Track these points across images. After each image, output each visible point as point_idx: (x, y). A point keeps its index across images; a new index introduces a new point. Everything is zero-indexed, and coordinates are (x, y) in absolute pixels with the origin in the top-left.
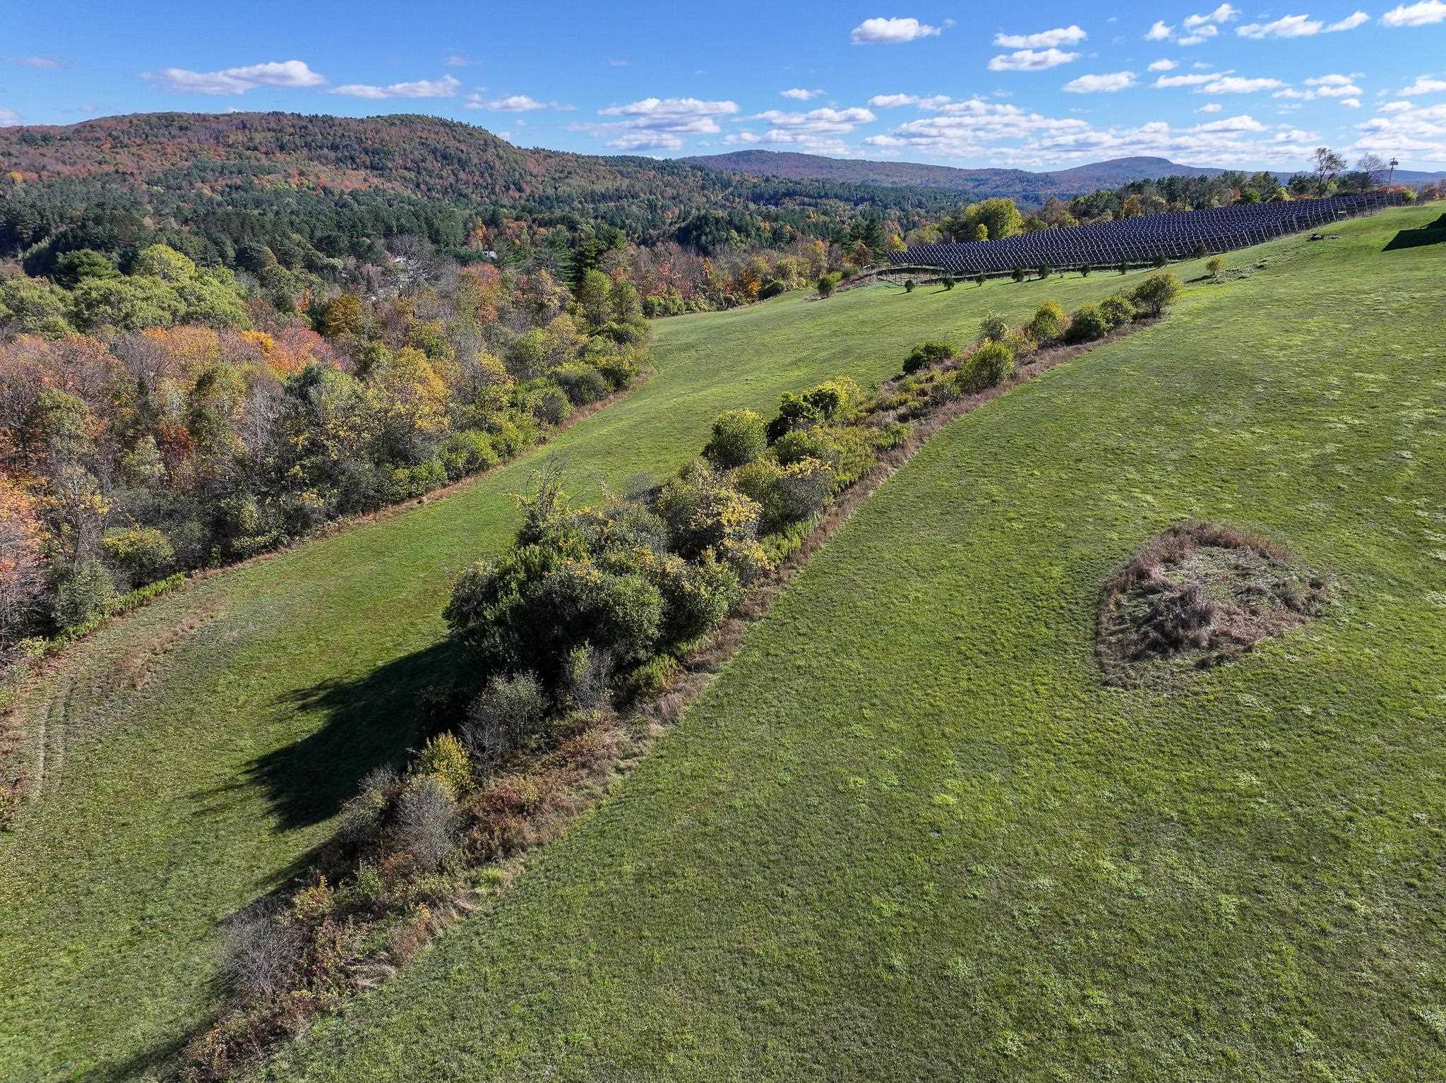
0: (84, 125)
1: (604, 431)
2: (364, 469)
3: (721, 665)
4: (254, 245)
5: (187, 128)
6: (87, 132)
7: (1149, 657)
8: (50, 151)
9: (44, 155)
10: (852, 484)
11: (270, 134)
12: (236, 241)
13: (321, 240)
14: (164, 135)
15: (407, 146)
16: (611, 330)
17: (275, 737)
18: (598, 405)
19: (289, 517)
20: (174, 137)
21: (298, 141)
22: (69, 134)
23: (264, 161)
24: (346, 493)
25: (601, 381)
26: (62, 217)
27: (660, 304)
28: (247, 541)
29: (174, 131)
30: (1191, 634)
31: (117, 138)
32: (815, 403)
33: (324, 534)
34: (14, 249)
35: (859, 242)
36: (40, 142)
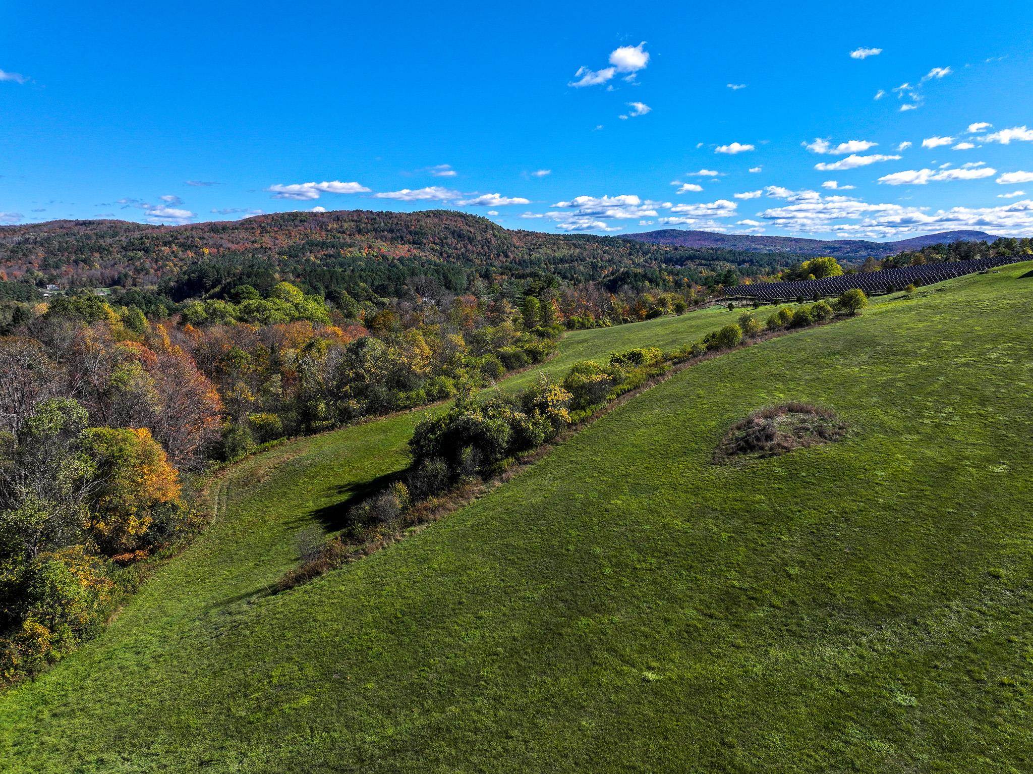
0: (246, 220)
1: (520, 381)
2: (382, 391)
3: (536, 462)
4: (338, 289)
5: (304, 221)
6: (246, 225)
7: (737, 454)
8: (225, 236)
9: (222, 238)
10: (629, 391)
11: (352, 224)
12: (327, 287)
13: (377, 287)
14: (291, 225)
15: (436, 230)
16: (537, 331)
17: (324, 502)
18: (521, 370)
19: (341, 412)
20: (296, 226)
21: (369, 227)
22: (238, 226)
23: (348, 240)
24: (371, 403)
25: (525, 357)
26: (229, 274)
27: (579, 322)
28: (318, 423)
29: (297, 223)
30: (760, 444)
31: (264, 227)
32: (629, 359)
33: (358, 423)
34: (201, 293)
35: (720, 285)
36: (221, 231)
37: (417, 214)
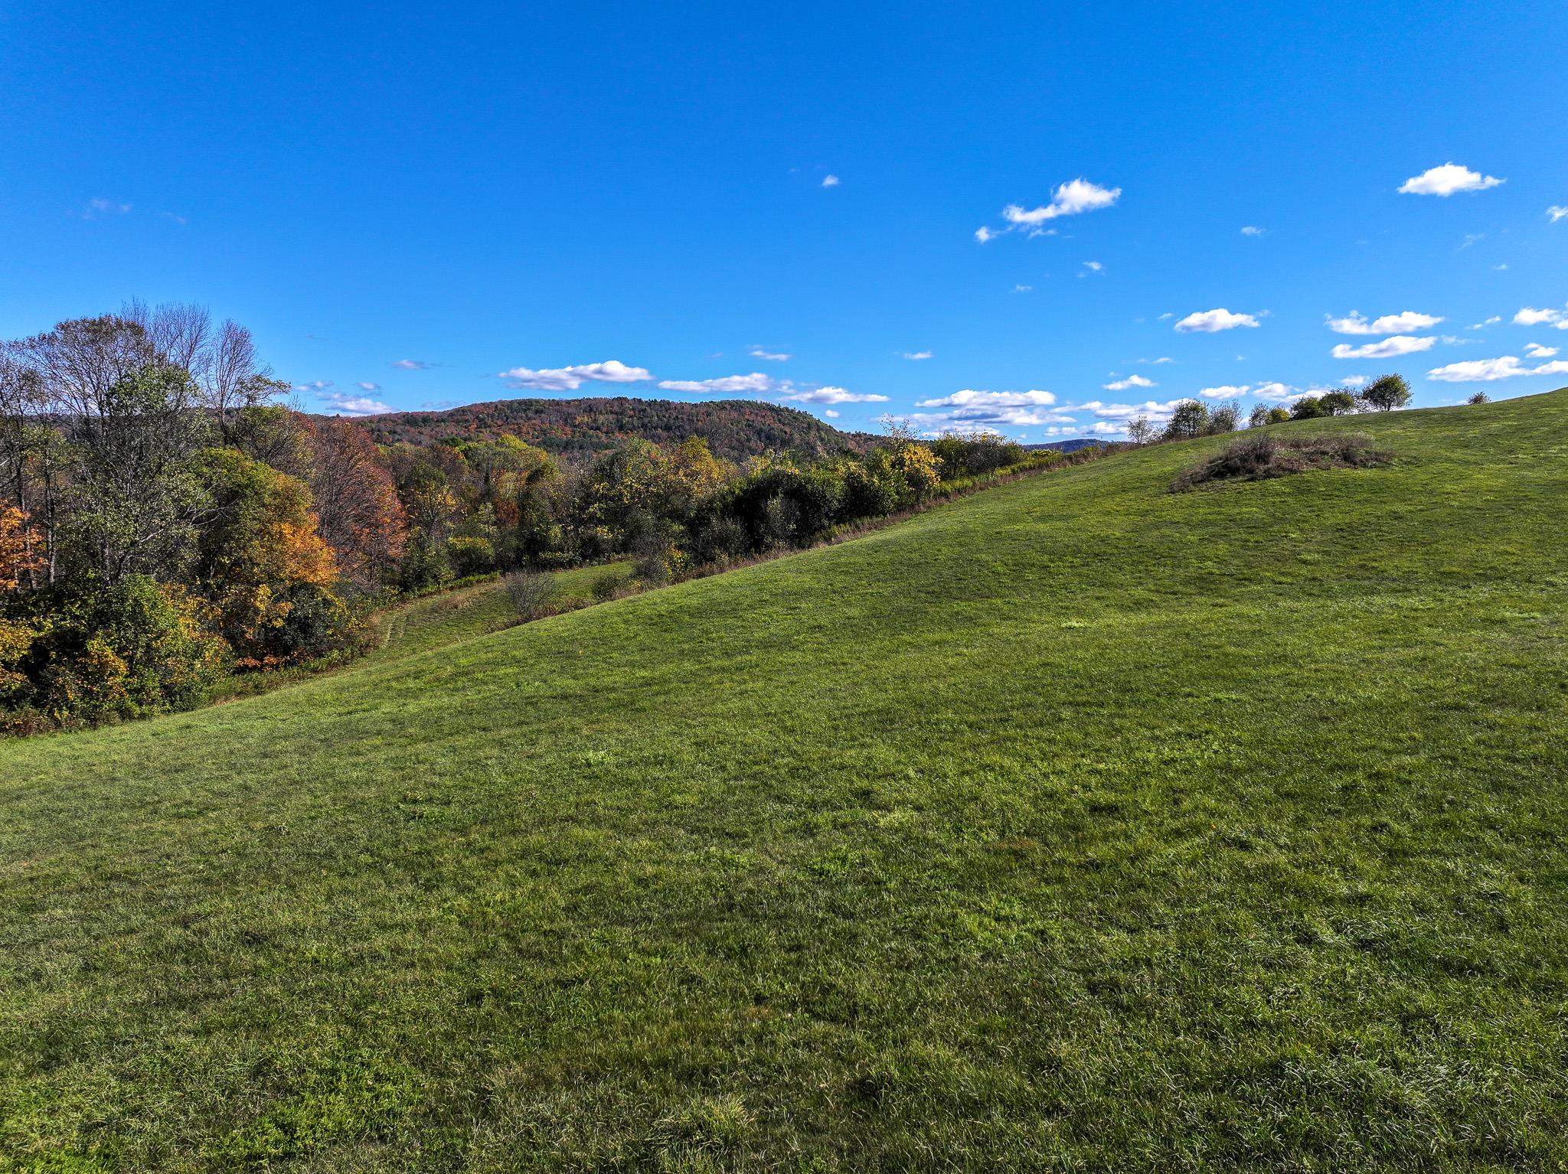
0: (457, 410)
5: (542, 412)
6: (458, 416)
8: (426, 430)
9: (421, 433)
11: (611, 417)
14: (522, 418)
15: (734, 428)
20: (529, 419)
21: (636, 422)
22: (445, 417)
23: (604, 438)
29: (530, 414)
31: (483, 419)
36: (420, 424)
37: (707, 405)
